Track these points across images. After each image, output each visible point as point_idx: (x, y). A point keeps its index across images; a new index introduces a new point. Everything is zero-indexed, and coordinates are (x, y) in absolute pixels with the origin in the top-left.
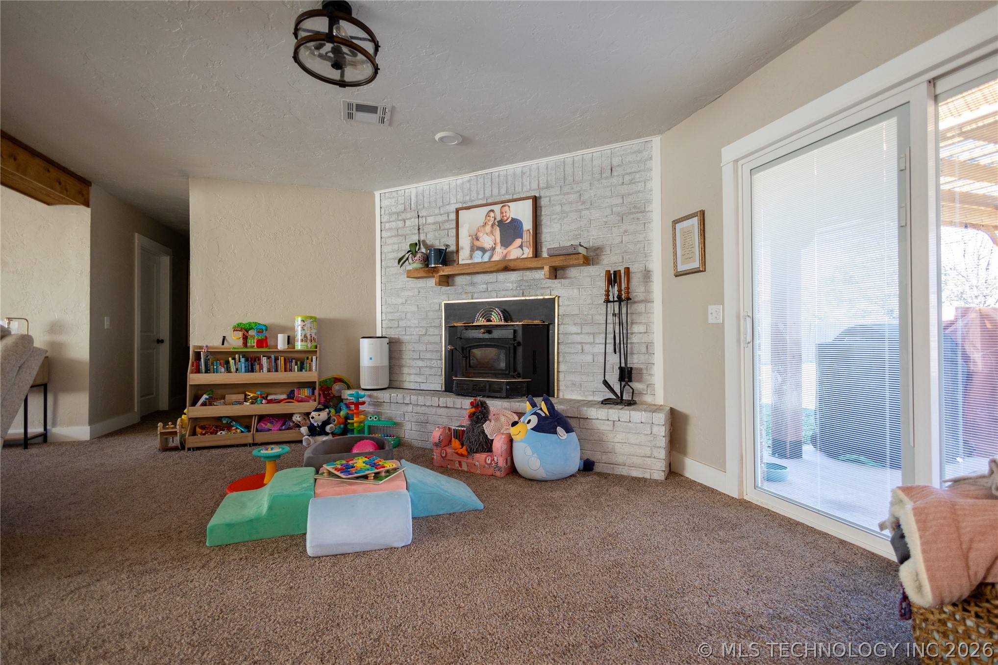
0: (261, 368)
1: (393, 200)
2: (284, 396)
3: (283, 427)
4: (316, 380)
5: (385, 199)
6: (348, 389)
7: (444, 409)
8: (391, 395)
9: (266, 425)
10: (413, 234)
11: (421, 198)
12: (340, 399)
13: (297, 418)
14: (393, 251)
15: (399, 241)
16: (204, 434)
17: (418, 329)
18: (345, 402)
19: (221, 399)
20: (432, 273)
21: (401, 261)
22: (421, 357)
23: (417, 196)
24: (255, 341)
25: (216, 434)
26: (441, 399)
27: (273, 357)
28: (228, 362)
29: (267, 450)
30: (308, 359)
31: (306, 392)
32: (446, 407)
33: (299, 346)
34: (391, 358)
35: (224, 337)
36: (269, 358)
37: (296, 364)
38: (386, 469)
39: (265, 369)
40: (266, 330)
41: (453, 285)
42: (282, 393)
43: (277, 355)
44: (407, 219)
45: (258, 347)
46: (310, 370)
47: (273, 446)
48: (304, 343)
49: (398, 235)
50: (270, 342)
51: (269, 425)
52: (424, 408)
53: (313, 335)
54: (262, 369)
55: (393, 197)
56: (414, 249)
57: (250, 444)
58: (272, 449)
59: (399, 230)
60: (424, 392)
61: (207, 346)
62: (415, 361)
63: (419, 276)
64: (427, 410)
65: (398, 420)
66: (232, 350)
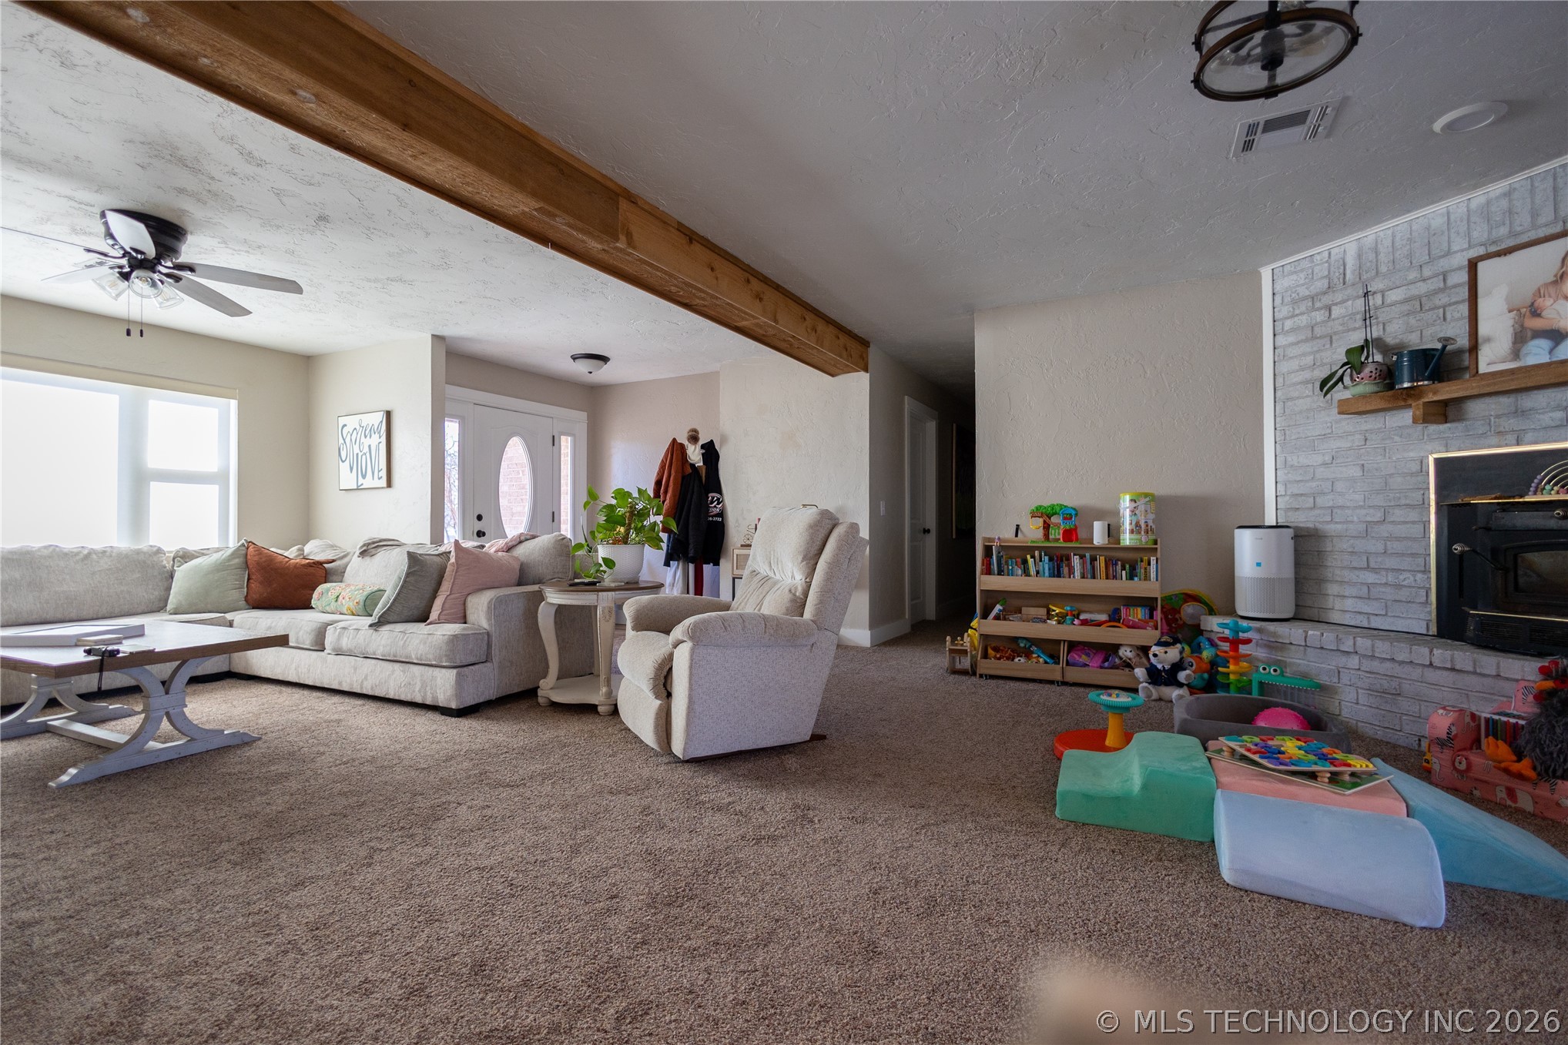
0: (1071, 572)
1: (1302, 275)
2: (1103, 617)
3: (1106, 664)
4: (1158, 595)
5: (1284, 277)
6: (1210, 614)
7: (1445, 673)
8: (1306, 632)
9: (1080, 657)
10: (1349, 331)
11: (1372, 256)
12: (1197, 630)
13: (1126, 653)
14: (1302, 369)
15: (1315, 349)
16: (999, 659)
17: (1363, 512)
18: (1206, 635)
19: (1016, 613)
20: (1405, 400)
21: (1326, 385)
22: (1372, 565)
23: (1359, 256)
24: (1061, 532)
25: (1013, 660)
26: (1435, 651)
27: (1088, 555)
28: (1025, 562)
29: (1110, 695)
30: (1142, 561)
31: (1140, 614)
32: (1453, 669)
33: (1127, 539)
34: (1298, 564)
35: (1018, 526)
36: (1082, 557)
37: (1124, 568)
38: (1352, 769)
39: (1077, 573)
40: (1076, 515)
41: (1459, 419)
42: (1100, 612)
43: (1094, 553)
44: (1336, 304)
45: (1065, 540)
46: (1147, 578)
47: (1117, 692)
48: (1134, 536)
49: (1314, 338)
50: (1082, 533)
51: (1084, 659)
52: (1388, 665)
53: (1150, 523)
54: (1074, 573)
55: (1302, 271)
56: (1355, 359)
57: (1058, 682)
58: (1118, 696)
59: (1316, 329)
60: (1381, 633)
61: (999, 539)
62: (1357, 572)
63: (1369, 408)
64: (1398, 670)
65: (1324, 679)
66: (1029, 544)
